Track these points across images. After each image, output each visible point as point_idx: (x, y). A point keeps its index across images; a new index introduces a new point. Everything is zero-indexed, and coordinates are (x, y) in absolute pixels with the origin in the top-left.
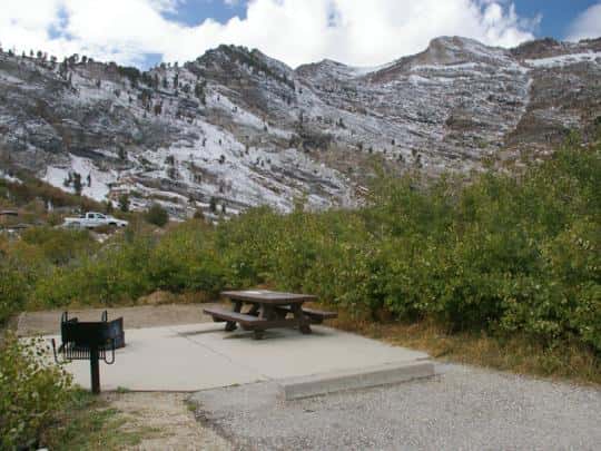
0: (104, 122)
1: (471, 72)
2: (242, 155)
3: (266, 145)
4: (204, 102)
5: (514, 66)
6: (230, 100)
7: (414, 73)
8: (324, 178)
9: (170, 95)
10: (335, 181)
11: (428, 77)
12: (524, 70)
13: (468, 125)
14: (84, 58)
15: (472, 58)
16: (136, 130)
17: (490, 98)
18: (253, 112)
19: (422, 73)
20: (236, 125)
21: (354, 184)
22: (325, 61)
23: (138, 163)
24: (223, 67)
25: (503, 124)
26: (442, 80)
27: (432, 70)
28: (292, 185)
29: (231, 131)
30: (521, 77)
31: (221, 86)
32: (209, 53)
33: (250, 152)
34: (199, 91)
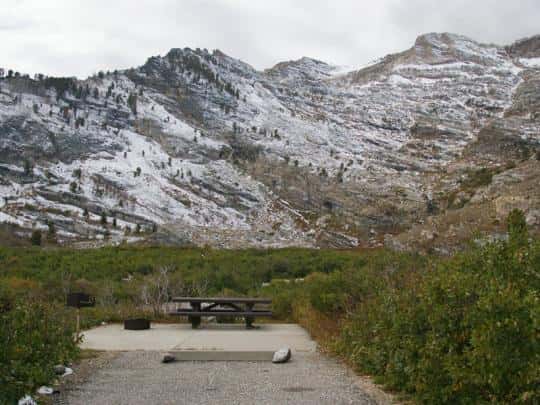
0: (14, 138)
1: (457, 73)
2: (163, 167)
3: (193, 156)
4: (135, 113)
5: (507, 65)
6: (166, 108)
7: (396, 73)
8: (244, 191)
9: (99, 106)
10: (256, 194)
11: (411, 78)
12: (516, 71)
13: (432, 133)
14: (11, 72)
15: (460, 56)
16: (49, 144)
17: (469, 103)
18: (188, 122)
19: (405, 73)
20: (165, 136)
21: (277, 197)
22: (304, 58)
23: (44, 177)
24: (163, 75)
25: (468, 133)
26: (425, 81)
27: (415, 70)
28: (210, 198)
29: (160, 142)
30: (510, 79)
31: (160, 95)
32: (152, 61)
33: (173, 164)
34: (132, 101)
